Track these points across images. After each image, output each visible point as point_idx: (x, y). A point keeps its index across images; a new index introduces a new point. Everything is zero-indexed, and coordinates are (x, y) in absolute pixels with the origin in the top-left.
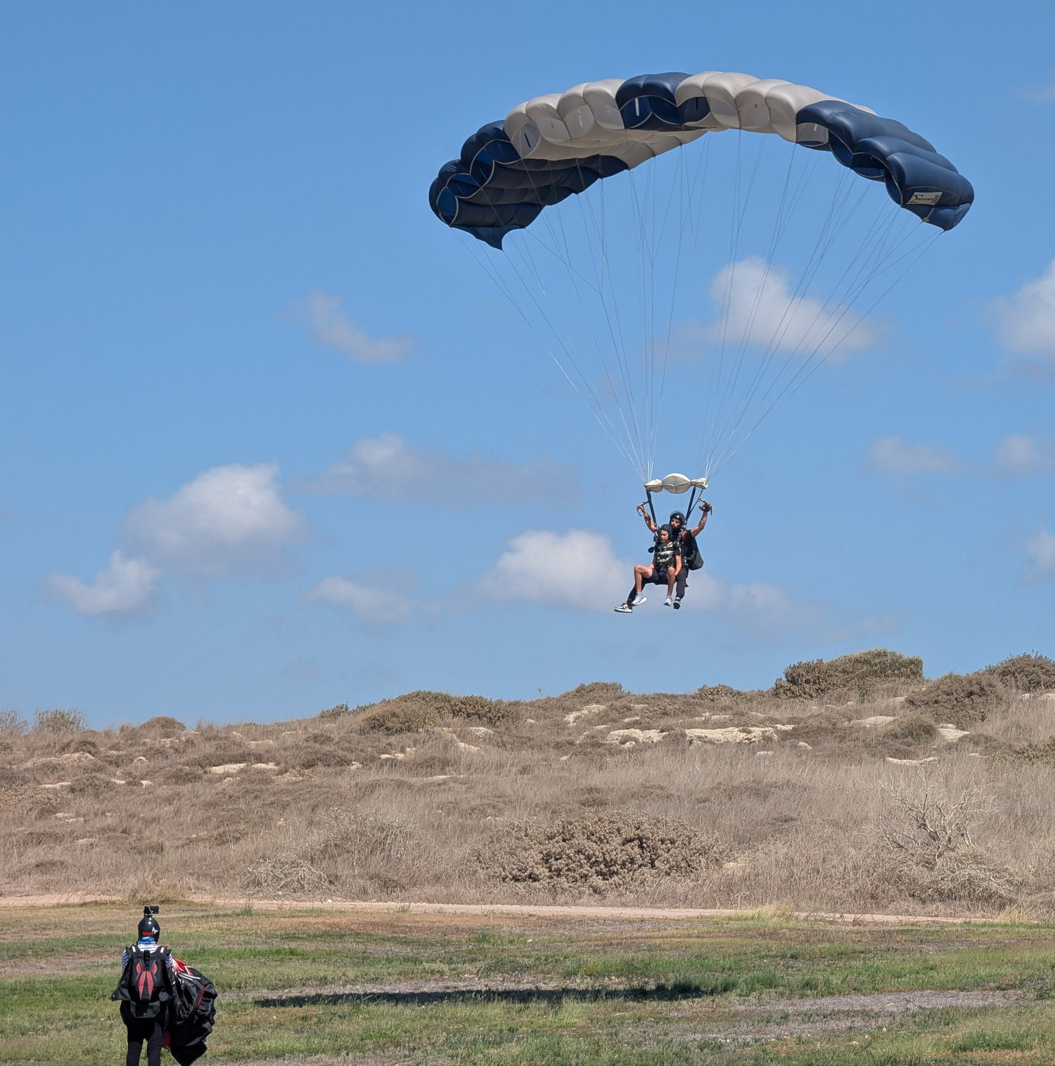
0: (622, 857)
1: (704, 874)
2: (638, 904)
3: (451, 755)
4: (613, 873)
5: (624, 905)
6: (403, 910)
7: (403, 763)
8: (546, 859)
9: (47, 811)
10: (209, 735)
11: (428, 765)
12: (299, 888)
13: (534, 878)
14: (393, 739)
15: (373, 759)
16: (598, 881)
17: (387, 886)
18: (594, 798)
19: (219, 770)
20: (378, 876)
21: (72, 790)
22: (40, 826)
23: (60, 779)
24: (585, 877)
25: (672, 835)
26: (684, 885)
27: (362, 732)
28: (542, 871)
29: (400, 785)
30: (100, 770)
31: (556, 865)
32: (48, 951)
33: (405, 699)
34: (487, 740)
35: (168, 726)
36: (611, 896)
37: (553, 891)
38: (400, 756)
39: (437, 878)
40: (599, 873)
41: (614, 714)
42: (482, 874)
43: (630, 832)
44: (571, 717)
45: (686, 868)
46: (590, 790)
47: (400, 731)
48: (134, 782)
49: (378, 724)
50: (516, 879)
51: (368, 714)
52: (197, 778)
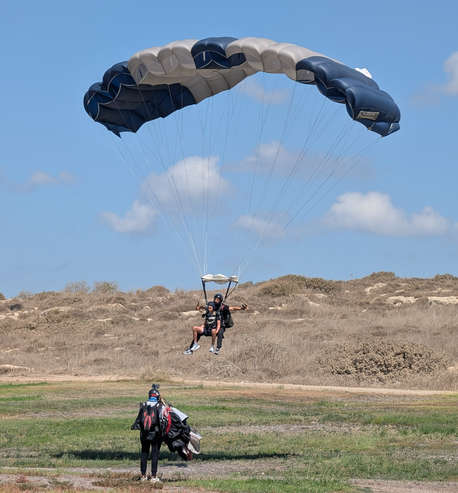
0: (394, 363)
1: (437, 373)
2: (402, 387)
3: (305, 308)
4: (389, 371)
5: (395, 388)
6: (281, 388)
7: (281, 312)
8: (355, 363)
9: (100, 333)
10: (181, 296)
11: (293, 313)
12: (227, 375)
13: (348, 372)
14: (276, 299)
15: (265, 310)
16: (381, 375)
17: (272, 375)
18: (380, 332)
19: (186, 314)
20: (268, 370)
21: (113, 323)
22: (96, 341)
23: (106, 317)
24: (375, 372)
25: (421, 352)
26: (427, 378)
27: (259, 295)
28: (352, 369)
29: (279, 323)
30: (127, 312)
31: (359, 366)
32: (101, 404)
33: (282, 279)
34: (324, 301)
35: (161, 290)
36: (388, 383)
37: (358, 380)
38: (279, 308)
39: (298, 372)
40: (382, 371)
41: (391, 289)
42: (321, 370)
43: (398, 350)
44: (368, 290)
45: (429, 369)
46: (378, 328)
47: (279, 295)
48: (143, 319)
49: (268, 292)
50: (339, 373)
51: (263, 286)
52: (175, 318)
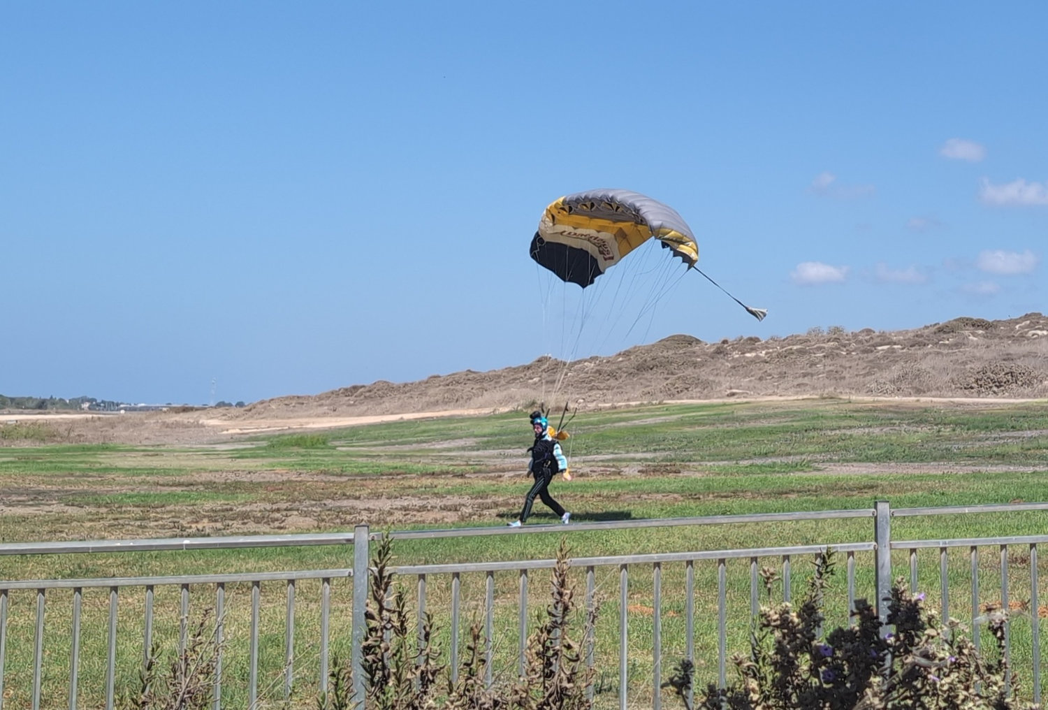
0: (1005, 380)
1: (1035, 386)
2: (1010, 397)
3: (966, 342)
4: (1001, 386)
5: (1004, 398)
6: (918, 401)
7: (948, 345)
8: (977, 381)
9: (813, 364)
10: (882, 335)
11: (956, 345)
12: (884, 392)
13: (972, 388)
14: (945, 336)
15: (937, 343)
16: (995, 389)
17: (919, 391)
19: (880, 348)
20: (916, 388)
21: (824, 356)
22: (809, 370)
23: (823, 352)
24: (991, 387)
25: (1023, 371)
26: (1028, 390)
27: (935, 333)
28: (974, 385)
29: (938, 353)
30: (838, 349)
31: (980, 383)
33: (956, 320)
34: (985, 337)
35: (869, 331)
36: (1000, 394)
37: (979, 393)
38: (947, 342)
39: (938, 388)
40: (996, 386)
42: (953, 386)
43: (1008, 370)
44: (1017, 327)
45: (1030, 384)
47: (949, 332)
48: (849, 353)
49: (941, 330)
50: (965, 388)
51: (937, 326)
52: (872, 351)
